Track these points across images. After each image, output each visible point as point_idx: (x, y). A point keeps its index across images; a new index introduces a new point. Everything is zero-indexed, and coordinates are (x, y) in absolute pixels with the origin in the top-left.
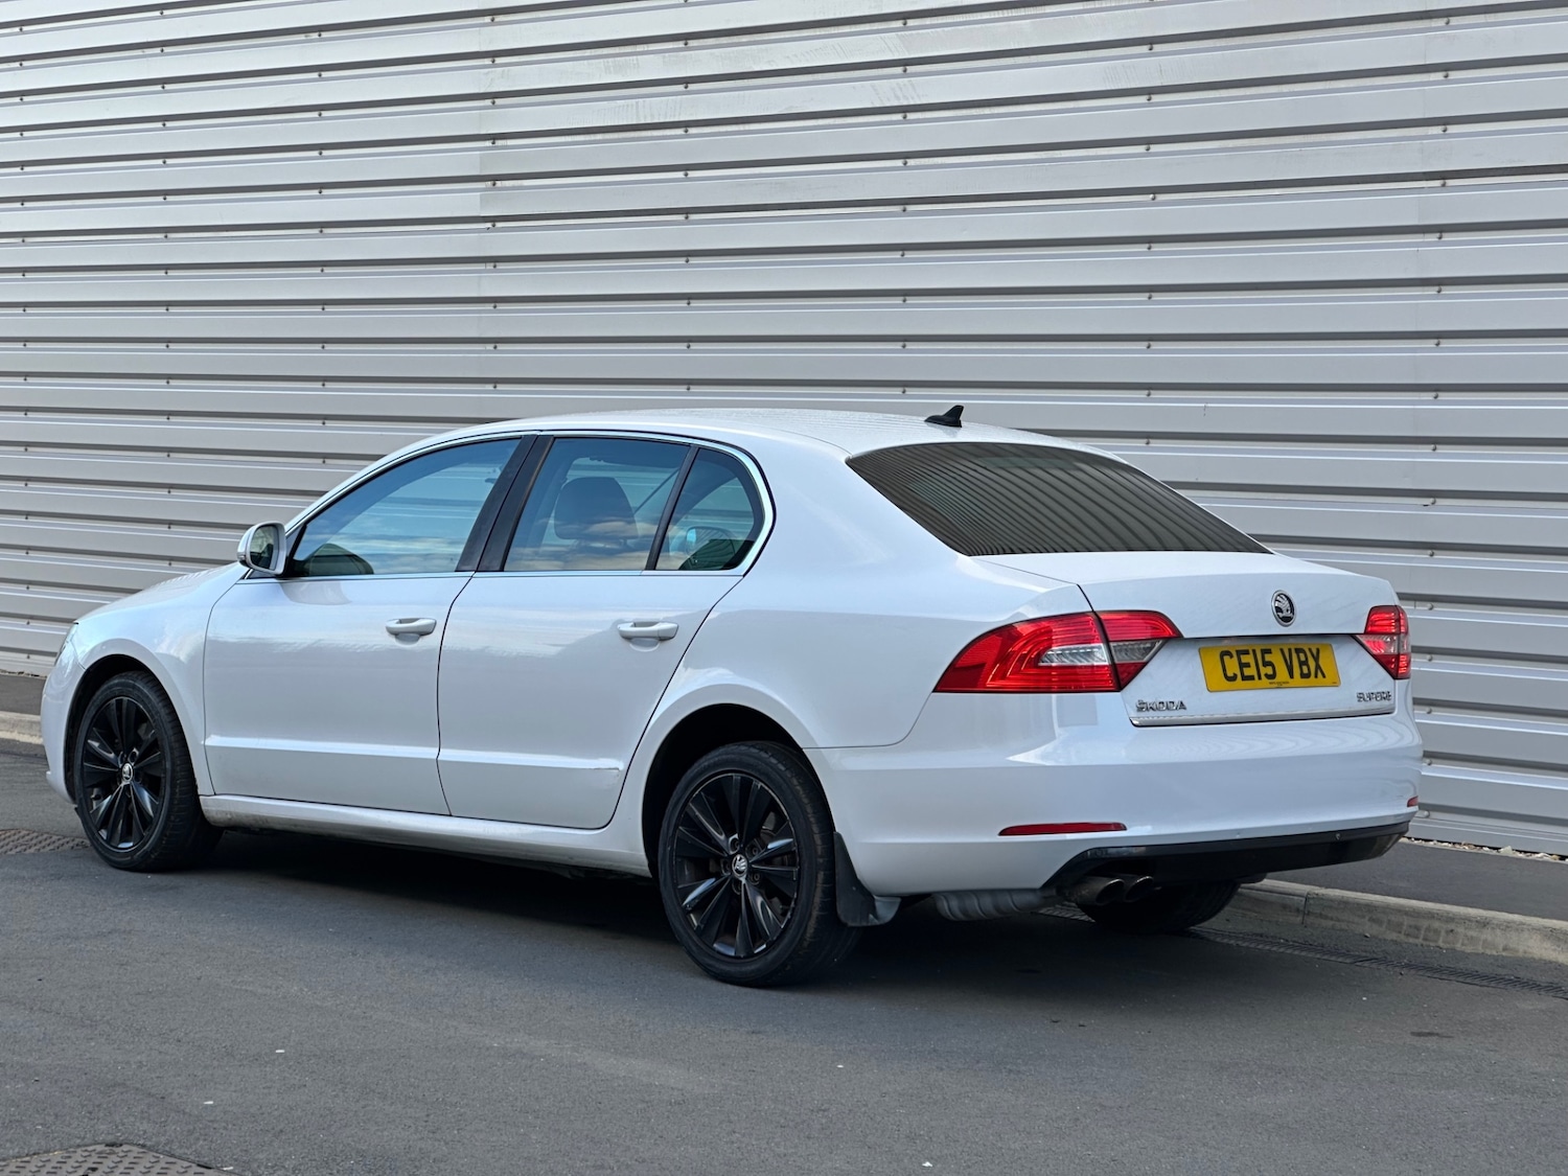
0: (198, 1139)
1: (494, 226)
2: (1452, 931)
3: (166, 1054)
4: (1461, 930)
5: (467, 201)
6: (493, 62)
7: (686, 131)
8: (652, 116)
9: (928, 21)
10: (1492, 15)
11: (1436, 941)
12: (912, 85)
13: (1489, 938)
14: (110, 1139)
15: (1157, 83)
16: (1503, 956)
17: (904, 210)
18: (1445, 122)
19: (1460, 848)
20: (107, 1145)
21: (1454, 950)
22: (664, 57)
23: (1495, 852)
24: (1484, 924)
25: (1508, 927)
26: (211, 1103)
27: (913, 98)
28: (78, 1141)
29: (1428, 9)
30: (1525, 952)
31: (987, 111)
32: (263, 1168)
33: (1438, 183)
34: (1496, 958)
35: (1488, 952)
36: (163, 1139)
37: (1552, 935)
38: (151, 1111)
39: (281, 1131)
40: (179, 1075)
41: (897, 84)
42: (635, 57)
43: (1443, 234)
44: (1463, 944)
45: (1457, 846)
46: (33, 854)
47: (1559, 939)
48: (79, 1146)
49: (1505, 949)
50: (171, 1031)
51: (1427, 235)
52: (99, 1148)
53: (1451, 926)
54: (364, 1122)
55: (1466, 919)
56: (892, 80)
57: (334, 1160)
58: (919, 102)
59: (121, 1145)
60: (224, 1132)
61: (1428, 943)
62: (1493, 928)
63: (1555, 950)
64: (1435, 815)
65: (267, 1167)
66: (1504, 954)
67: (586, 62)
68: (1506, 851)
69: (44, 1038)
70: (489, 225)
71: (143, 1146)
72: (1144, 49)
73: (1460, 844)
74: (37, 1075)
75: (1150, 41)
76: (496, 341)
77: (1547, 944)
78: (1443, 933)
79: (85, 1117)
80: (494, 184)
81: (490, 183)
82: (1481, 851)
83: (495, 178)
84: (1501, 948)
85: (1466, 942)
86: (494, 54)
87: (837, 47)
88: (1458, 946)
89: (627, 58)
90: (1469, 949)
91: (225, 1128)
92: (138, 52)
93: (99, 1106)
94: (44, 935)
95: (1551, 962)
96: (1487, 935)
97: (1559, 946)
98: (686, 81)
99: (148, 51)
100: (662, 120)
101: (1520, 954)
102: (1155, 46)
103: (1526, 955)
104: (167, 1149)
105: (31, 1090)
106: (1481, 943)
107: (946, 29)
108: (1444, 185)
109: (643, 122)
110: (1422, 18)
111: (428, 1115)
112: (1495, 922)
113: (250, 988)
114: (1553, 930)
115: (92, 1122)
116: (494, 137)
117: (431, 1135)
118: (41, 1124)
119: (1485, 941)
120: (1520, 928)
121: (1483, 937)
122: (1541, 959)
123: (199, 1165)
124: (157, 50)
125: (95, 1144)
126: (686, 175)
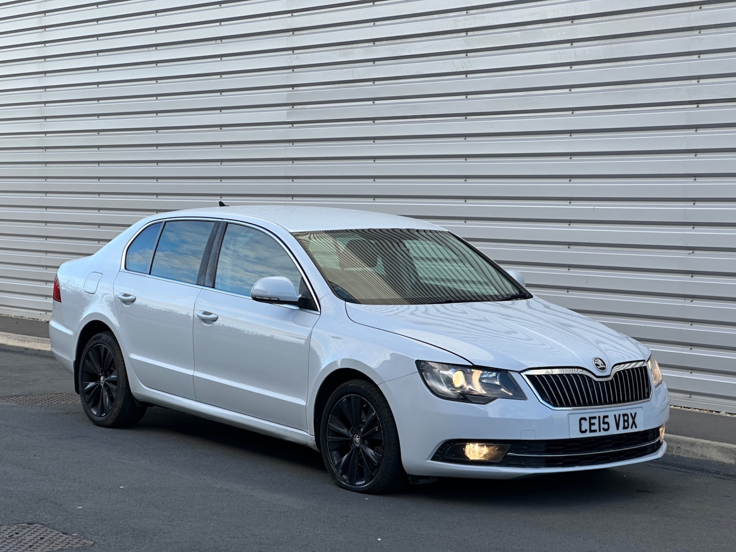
0: (68, 522)
1: (293, 126)
2: (679, 447)
3: (72, 487)
4: (683, 447)
5: (281, 115)
6: (293, 52)
7: (374, 83)
8: (359, 76)
9: (476, 33)
10: (719, 29)
11: (672, 452)
12: (469, 61)
13: (695, 451)
14: (30, 521)
15: (574, 60)
16: (700, 459)
17: (466, 118)
18: (699, 78)
19: (702, 411)
20: (28, 524)
21: (679, 456)
22: (365, 49)
23: (718, 414)
24: (693, 444)
25: (703, 446)
26: (81, 507)
27: (469, 68)
28: (16, 522)
29: (691, 26)
30: (710, 458)
31: (501, 73)
32: (89, 535)
33: (695, 106)
34: (696, 460)
35: (694, 457)
36: (53, 522)
37: (722, 450)
38: (53, 510)
39: (105, 520)
40: (73, 496)
41: (463, 62)
42: (352, 50)
43: (698, 129)
44: (683, 454)
45: (701, 411)
46: (63, 404)
47: (725, 452)
48: (16, 524)
49: (701, 456)
50: (79, 478)
51: (690, 130)
52: (24, 525)
53: (679, 445)
54: (143, 517)
55: (685, 442)
56: (461, 60)
57: (121, 532)
58: (472, 69)
59: (34, 524)
60: (80, 520)
61: (668, 453)
62: (697, 446)
63: (722, 457)
64: (693, 396)
65: (91, 534)
66: (701, 458)
67: (331, 52)
68: (723, 413)
69: (23, 480)
70: (291, 125)
71: (43, 524)
72: (569, 45)
73: (703, 410)
74: (12, 494)
75: (572, 41)
76: (293, 178)
77: (719, 454)
78: (675, 448)
79: (24, 512)
80: (293, 107)
81: (291, 107)
82: (712, 413)
83: (293, 104)
84: (700, 455)
85: (685, 452)
86: (293, 49)
87: (438, 45)
88: (681, 455)
89: (349, 50)
90: (686, 456)
91: (81, 518)
92: (146, 49)
93: (32, 508)
94: (48, 437)
95: (720, 462)
96: (694, 449)
97: (724, 455)
98: (374, 60)
99: (151, 49)
100: (363, 78)
101: (708, 458)
102: (573, 43)
103: (710, 459)
104: (53, 526)
105: (6, 500)
106: (691, 453)
107: (484, 36)
108: (698, 107)
109: (355, 79)
110: (688, 30)
111: (171, 515)
112: (697, 443)
113: (124, 461)
114: (722, 447)
115: (26, 514)
116: (293, 86)
117: (168, 523)
118: (4, 515)
119: (693, 452)
120: (708, 446)
121: (692, 450)
122: (716, 461)
123: (63, 533)
124: (154, 48)
125: (23, 523)
126: (374, 103)
